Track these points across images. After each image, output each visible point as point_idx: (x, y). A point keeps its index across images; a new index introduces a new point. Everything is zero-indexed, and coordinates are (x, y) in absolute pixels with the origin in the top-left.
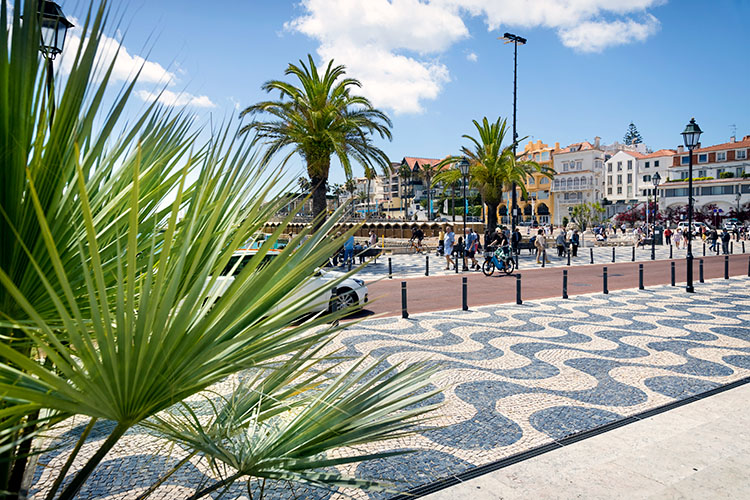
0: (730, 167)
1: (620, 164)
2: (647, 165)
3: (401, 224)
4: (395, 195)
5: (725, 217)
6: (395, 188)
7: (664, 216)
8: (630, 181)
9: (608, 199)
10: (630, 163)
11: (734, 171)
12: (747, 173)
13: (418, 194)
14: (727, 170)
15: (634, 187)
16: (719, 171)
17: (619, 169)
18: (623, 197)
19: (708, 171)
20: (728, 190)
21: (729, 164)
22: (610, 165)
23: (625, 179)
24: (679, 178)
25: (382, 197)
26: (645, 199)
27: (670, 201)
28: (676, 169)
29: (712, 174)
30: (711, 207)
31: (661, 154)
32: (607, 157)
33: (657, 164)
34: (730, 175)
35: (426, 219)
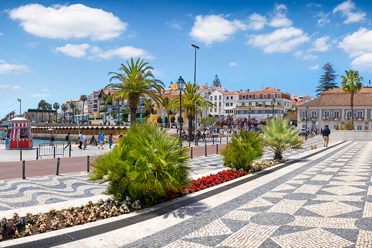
0: (260, 102)
1: (216, 97)
2: (228, 98)
3: (100, 127)
4: (95, 110)
5: (258, 124)
6: (95, 106)
7: (235, 123)
8: (220, 105)
9: (211, 114)
10: (220, 96)
11: (262, 103)
12: (267, 104)
13: (110, 110)
14: (259, 103)
15: (222, 108)
16: (256, 103)
17: (216, 99)
18: (217, 113)
19: (252, 103)
20: (260, 112)
21: (260, 100)
22: (211, 97)
23: (218, 105)
24: (241, 105)
25: (87, 111)
26: (227, 114)
27: (238, 116)
28: (240, 101)
29: (254, 104)
30: (254, 119)
31: (233, 93)
32: (210, 93)
33: (232, 98)
34: (261, 105)
35: (115, 124)
